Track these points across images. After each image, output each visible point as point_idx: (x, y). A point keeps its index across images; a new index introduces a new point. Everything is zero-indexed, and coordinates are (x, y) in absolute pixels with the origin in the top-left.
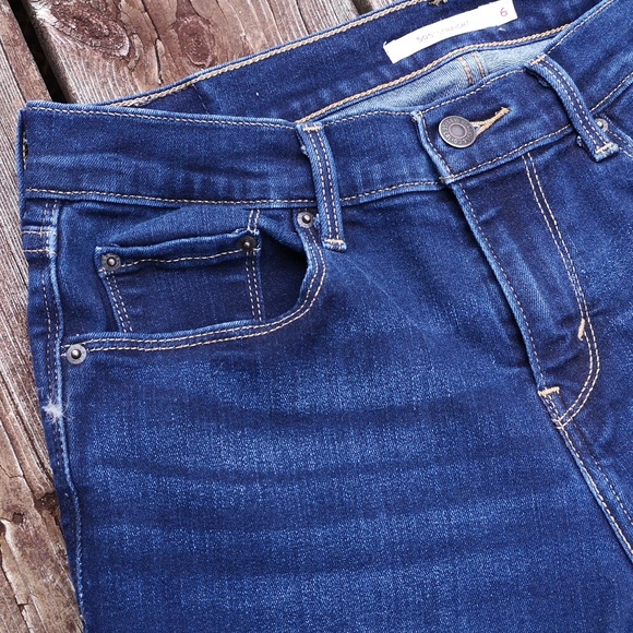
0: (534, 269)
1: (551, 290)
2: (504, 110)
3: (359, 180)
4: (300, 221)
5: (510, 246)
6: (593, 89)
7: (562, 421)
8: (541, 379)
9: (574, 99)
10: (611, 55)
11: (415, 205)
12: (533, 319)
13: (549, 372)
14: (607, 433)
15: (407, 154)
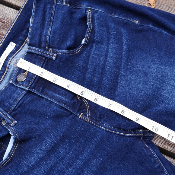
0: (58, 94)
1: (65, 95)
3: (9, 105)
4: (3, 124)
5: (50, 93)
6: (43, 45)
7: (88, 120)
8: (77, 114)
11: (24, 100)
12: (66, 103)
13: (77, 111)
14: (98, 114)
15: (15, 92)
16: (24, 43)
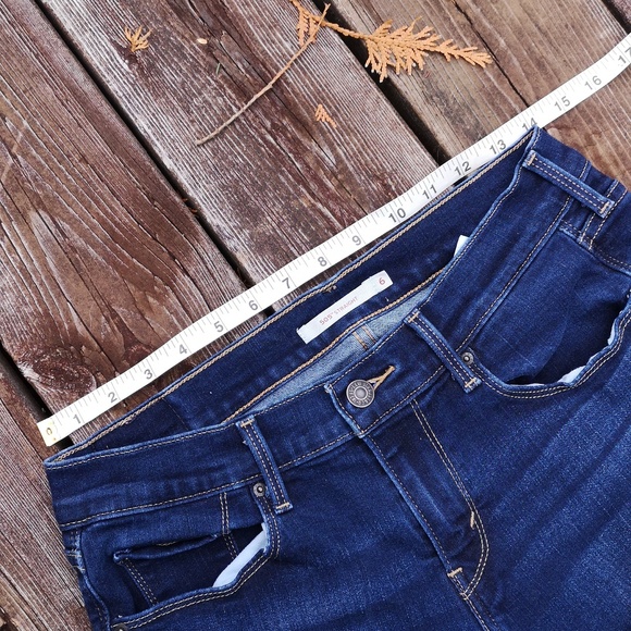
0: (429, 487)
1: (444, 501)
2: (392, 368)
3: (292, 451)
4: (256, 492)
5: (411, 473)
6: (459, 331)
7: (466, 594)
8: (448, 565)
9: (443, 348)
10: (468, 301)
11: (335, 458)
12: (434, 524)
13: (452, 559)
14: (499, 596)
15: (324, 421)
16: (416, 289)
